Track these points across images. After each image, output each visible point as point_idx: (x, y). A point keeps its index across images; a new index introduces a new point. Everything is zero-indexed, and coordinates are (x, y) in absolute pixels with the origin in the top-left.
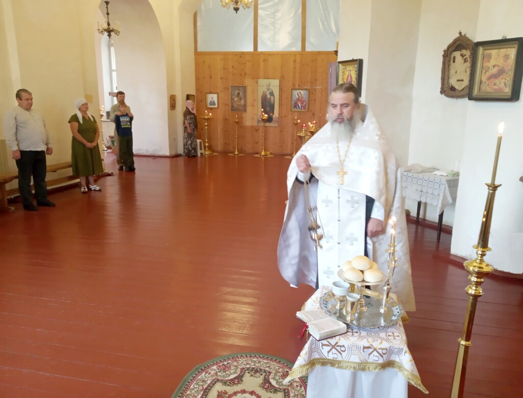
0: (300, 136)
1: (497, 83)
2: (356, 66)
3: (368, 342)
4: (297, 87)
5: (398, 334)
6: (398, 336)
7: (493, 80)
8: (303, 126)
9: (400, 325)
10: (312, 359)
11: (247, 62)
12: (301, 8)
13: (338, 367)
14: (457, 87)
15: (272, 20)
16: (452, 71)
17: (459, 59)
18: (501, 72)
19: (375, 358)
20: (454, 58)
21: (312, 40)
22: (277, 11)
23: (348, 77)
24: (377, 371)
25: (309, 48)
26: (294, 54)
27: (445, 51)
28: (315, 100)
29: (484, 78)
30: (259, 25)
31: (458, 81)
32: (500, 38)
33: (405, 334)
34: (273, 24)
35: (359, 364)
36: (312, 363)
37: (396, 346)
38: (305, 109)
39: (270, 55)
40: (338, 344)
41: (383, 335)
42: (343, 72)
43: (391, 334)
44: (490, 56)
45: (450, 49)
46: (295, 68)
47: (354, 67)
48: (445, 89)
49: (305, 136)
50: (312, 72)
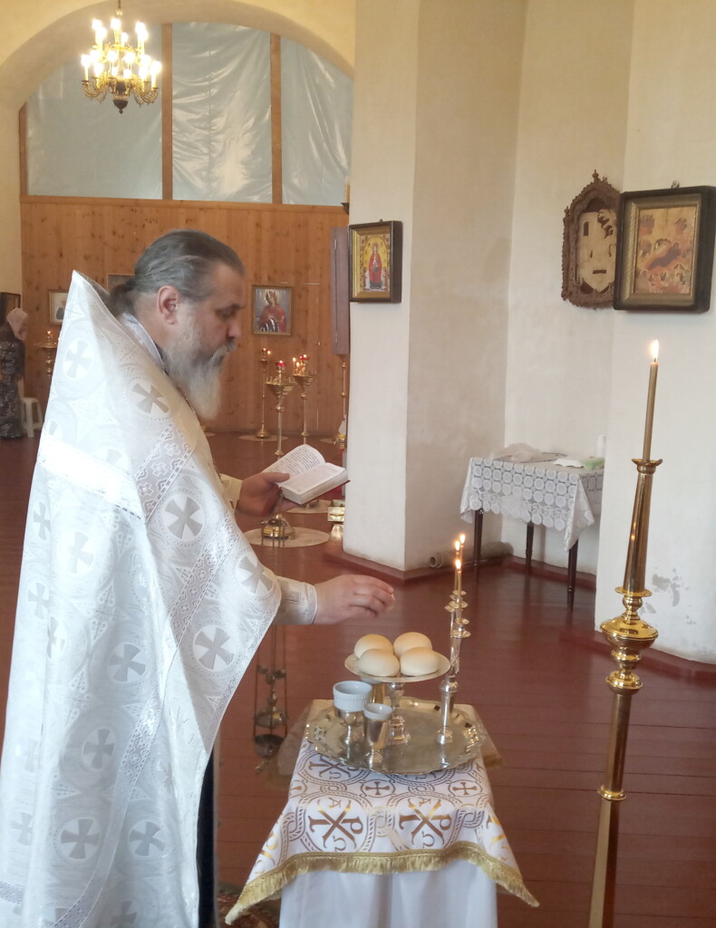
0: (271, 387)
1: (667, 276)
2: (388, 236)
3: (411, 805)
4: (265, 281)
5: (474, 784)
6: (474, 788)
7: (659, 270)
8: (278, 364)
9: (478, 767)
10: (289, 856)
11: (147, 224)
12: (269, 110)
13: (348, 870)
14: (594, 285)
15: (205, 132)
16: (584, 254)
17: (595, 227)
18: (673, 254)
19: (426, 840)
20: (586, 225)
21: (296, 181)
22: (214, 114)
23: (372, 260)
24: (430, 868)
25: (289, 199)
26: (258, 209)
27: (567, 211)
28: (307, 312)
29: (642, 266)
30: (174, 142)
31: (595, 272)
32: (667, 185)
33: (488, 784)
34: (208, 141)
35: (393, 856)
36: (288, 867)
37: (469, 809)
38: (284, 329)
39: (201, 209)
40: (346, 817)
41: (442, 788)
42: (362, 249)
43: (459, 785)
44: (650, 221)
45: (577, 208)
46: (259, 241)
47: (384, 239)
48: (571, 288)
49: (282, 387)
50: (298, 251)
